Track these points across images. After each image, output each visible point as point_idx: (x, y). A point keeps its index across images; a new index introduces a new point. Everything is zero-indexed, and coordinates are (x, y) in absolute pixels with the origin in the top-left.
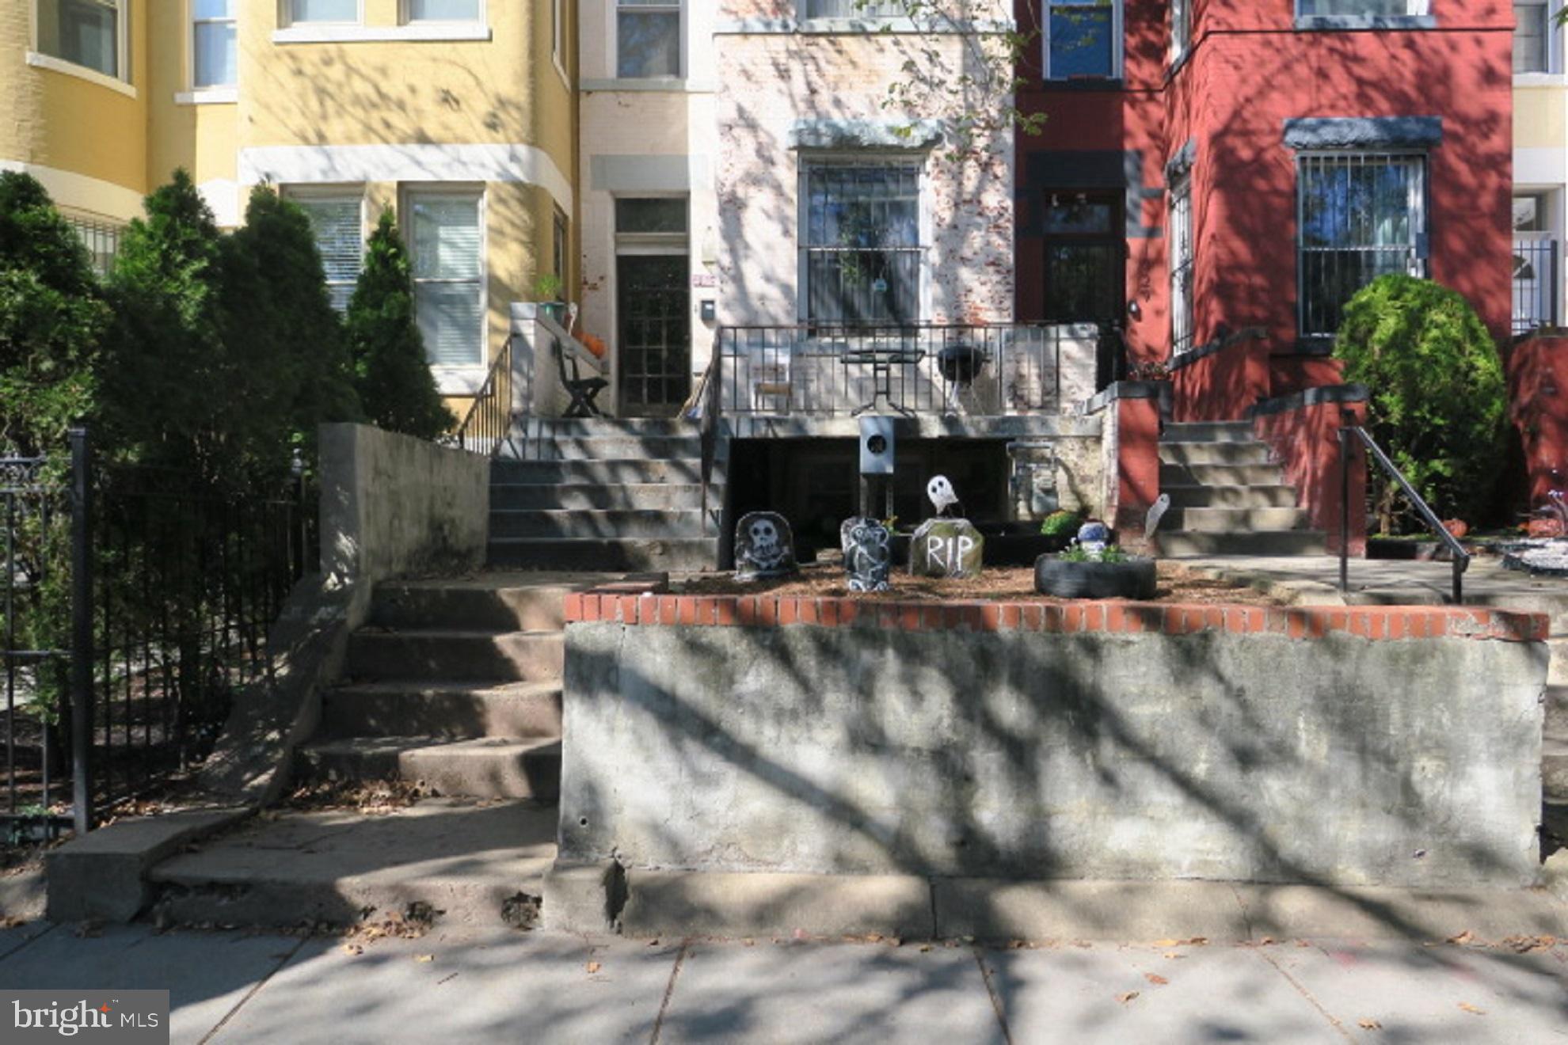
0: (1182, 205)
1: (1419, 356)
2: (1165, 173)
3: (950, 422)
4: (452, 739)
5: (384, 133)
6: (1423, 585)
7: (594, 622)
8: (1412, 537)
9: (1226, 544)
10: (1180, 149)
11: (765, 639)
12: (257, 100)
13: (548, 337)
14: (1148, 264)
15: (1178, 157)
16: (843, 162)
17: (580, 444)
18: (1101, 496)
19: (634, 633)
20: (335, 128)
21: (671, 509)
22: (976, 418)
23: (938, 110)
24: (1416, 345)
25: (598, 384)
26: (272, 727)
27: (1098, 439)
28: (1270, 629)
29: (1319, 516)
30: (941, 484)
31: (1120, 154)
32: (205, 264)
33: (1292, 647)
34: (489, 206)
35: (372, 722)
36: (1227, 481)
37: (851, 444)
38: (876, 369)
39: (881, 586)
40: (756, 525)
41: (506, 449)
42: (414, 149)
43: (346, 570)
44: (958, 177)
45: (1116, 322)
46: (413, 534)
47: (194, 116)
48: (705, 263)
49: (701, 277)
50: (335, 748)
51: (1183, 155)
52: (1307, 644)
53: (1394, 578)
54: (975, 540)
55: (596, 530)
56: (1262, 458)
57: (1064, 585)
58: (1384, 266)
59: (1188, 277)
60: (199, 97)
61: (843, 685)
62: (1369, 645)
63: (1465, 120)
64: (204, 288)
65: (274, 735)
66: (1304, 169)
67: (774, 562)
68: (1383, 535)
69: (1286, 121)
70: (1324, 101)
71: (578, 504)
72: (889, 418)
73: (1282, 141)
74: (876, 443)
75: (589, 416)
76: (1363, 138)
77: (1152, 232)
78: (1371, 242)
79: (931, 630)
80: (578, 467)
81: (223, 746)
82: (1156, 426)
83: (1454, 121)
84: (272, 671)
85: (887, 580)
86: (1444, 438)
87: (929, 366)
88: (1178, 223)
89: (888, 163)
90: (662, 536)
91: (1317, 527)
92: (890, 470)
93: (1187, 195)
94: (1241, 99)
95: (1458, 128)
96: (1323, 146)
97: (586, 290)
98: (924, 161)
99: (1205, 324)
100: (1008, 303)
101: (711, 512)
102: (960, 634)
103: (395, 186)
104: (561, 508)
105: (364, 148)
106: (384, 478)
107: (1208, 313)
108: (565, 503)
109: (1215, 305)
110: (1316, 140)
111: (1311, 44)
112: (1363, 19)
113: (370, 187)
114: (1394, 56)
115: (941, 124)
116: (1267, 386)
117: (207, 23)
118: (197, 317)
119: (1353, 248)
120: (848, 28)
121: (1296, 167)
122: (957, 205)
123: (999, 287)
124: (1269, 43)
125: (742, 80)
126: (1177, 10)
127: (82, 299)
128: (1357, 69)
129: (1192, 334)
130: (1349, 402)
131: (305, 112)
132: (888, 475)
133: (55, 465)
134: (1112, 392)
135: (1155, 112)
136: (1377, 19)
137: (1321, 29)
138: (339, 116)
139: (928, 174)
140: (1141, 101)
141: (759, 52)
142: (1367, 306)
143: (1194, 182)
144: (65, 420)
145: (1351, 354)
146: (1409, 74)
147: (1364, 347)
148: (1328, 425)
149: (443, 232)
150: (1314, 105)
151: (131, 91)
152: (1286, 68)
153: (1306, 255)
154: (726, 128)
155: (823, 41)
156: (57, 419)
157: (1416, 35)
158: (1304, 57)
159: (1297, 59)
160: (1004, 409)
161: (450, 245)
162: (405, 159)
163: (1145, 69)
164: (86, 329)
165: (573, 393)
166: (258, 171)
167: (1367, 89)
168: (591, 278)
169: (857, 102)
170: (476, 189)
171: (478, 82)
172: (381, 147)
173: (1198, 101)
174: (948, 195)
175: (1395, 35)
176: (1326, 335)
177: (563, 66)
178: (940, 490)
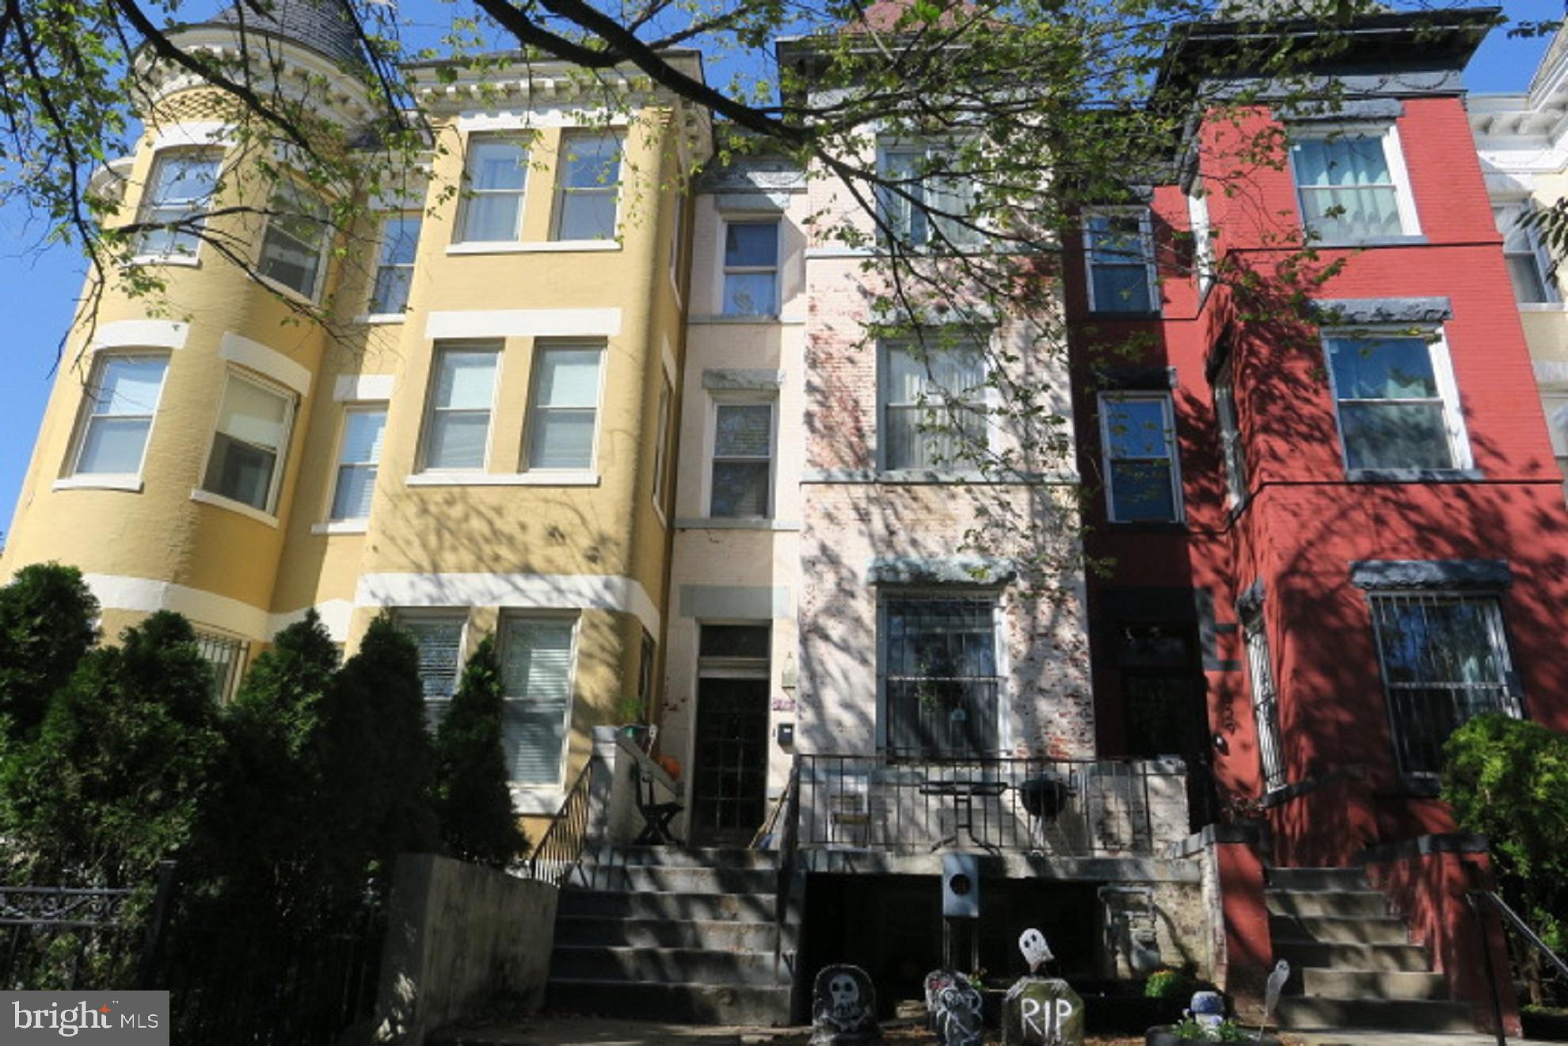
0: (1257, 640)
1: (1535, 802)
2: (1237, 609)
3: (1036, 862)
5: (493, 564)
9: (1356, 1014)
10: (1250, 586)
12: (384, 533)
13: (628, 759)
14: (1227, 696)
15: (1247, 594)
16: (920, 597)
17: (653, 876)
18: (1206, 951)
20: (449, 558)
21: (742, 952)
22: (1064, 858)
23: (1011, 549)
24: (1530, 790)
25: (673, 809)
27: (1198, 886)
29: (1458, 984)
30: (1035, 938)
31: (1190, 591)
32: (320, 696)
34: (582, 631)
36: (1345, 938)
37: (933, 882)
38: (957, 801)
40: (836, 980)
41: (576, 876)
42: (519, 579)
43: (400, 1017)
44: (1032, 612)
45: (1203, 756)
46: (473, 975)
47: (325, 544)
48: (784, 687)
49: (779, 701)
51: (1253, 593)
54: (1075, 1004)
55: (661, 975)
56: (1381, 911)
58: (1478, 705)
59: (1273, 712)
60: (332, 528)
63: (1529, 562)
64: (314, 720)
66: (1377, 608)
67: (855, 1024)
68: (1535, 1007)
69: (1351, 563)
70: (1385, 545)
71: (642, 943)
72: (973, 856)
73: (1350, 580)
74: (960, 883)
75: (660, 843)
76: (1431, 579)
77: (1229, 665)
78: (1460, 679)
80: (648, 900)
82: (1260, 873)
83: (1521, 565)
87: (1010, 799)
88: (1255, 658)
89: (964, 598)
90: (729, 983)
91: (1458, 997)
92: (975, 913)
93: (1262, 630)
94: (1303, 542)
95: (1527, 571)
96: (1393, 586)
97: (666, 711)
98: (998, 597)
99: (1297, 761)
100: (1089, 736)
101: (785, 958)
103: (497, 611)
104: (626, 944)
105: (472, 577)
106: (454, 913)
107: (1298, 749)
108: (631, 939)
109: (1304, 741)
110: (1384, 581)
111: (1364, 494)
112: (1411, 472)
113: (473, 612)
114: (1448, 506)
115: (1014, 563)
116: (1374, 830)
117: (352, 467)
118: (303, 747)
119: (1442, 685)
120: (922, 479)
121: (1368, 606)
122: (1032, 638)
123: (1079, 719)
124: (1323, 493)
125: (826, 522)
126: (1231, 463)
127: (201, 730)
128: (1414, 516)
129: (1283, 771)
130: (1469, 852)
131: (424, 545)
132: (972, 920)
133: (139, 899)
134: (1208, 835)
135: (1220, 552)
136: (1424, 473)
137: (1371, 482)
138: (454, 549)
139: (1003, 608)
140: (1204, 542)
141: (839, 498)
142: (1467, 746)
143: (1267, 620)
144: (159, 852)
145: (1459, 797)
146: (1464, 520)
147: (1473, 791)
148: (1451, 880)
149: (535, 654)
150: (1377, 548)
151: (274, 522)
152: (1343, 515)
153: (1393, 691)
154: (809, 564)
155: (900, 489)
156: (152, 851)
157: (1466, 487)
158: (1359, 505)
159: (1352, 508)
160: (1092, 849)
161: (541, 665)
162: (509, 588)
163: (1205, 515)
164: (199, 761)
165: (647, 819)
166: (374, 595)
167: (1427, 534)
168: (673, 700)
169: (932, 543)
170: (570, 615)
171: (584, 521)
172: (488, 576)
173: (1261, 545)
174: (1023, 629)
175: (1444, 486)
176: (1429, 775)
177: (662, 506)
178: (1033, 945)
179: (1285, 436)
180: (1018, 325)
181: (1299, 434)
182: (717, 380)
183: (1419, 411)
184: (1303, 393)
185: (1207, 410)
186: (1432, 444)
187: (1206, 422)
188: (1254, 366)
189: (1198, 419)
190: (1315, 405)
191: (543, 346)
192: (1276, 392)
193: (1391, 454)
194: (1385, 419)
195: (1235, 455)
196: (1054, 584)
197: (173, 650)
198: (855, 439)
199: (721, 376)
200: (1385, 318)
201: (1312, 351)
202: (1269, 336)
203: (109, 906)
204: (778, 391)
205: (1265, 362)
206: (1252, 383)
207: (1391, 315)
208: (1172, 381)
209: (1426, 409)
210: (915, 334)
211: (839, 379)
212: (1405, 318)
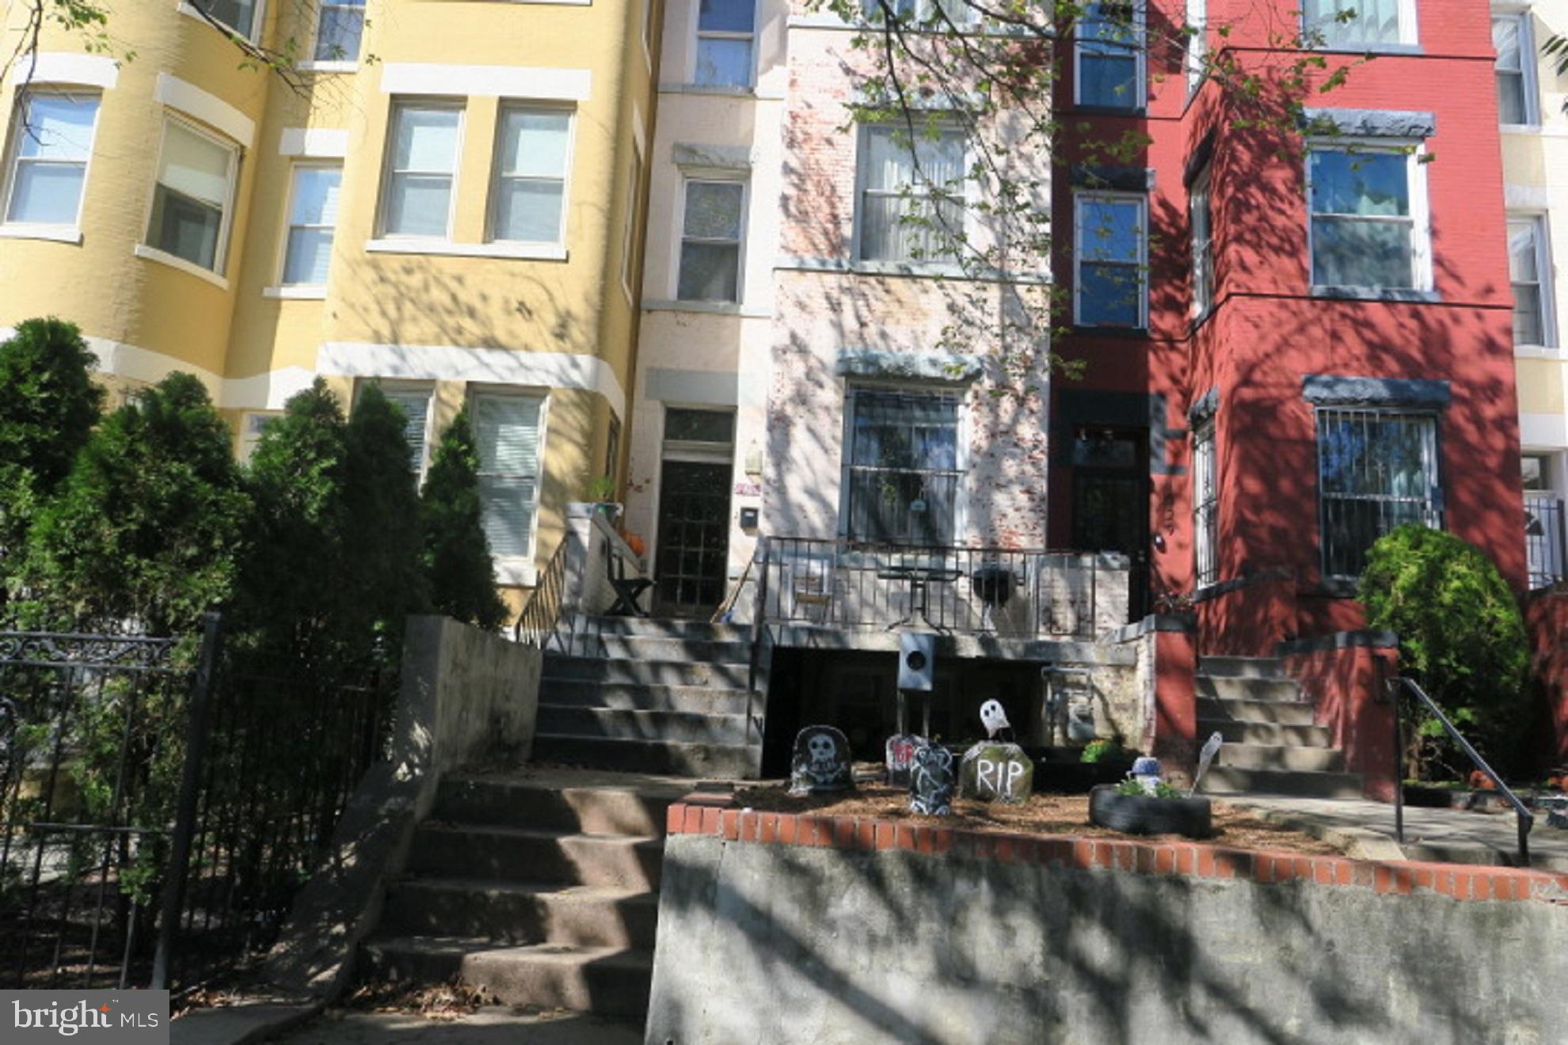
0: (1204, 447)
1: (1442, 605)
2: (1188, 417)
3: (986, 642)
4: (512, 944)
5: (456, 338)
6: (1472, 839)
7: (695, 836)
8: (1441, 784)
9: (1261, 782)
10: (1204, 395)
11: (861, 863)
12: (343, 300)
13: (600, 535)
14: (1170, 497)
15: (1201, 403)
16: (887, 390)
17: (626, 644)
18: (1136, 727)
19: (733, 849)
20: (409, 330)
21: (714, 714)
22: (1013, 641)
23: (982, 347)
24: (1439, 594)
25: (642, 584)
26: (335, 920)
27: (1133, 668)
28: (1357, 882)
29: (1353, 759)
30: (993, 708)
31: (1145, 394)
32: (333, 462)
33: (1379, 902)
34: (551, 409)
35: (433, 920)
36: (1255, 717)
37: (890, 658)
38: (914, 586)
39: (941, 810)
40: (814, 739)
41: (553, 644)
42: (482, 352)
43: (417, 760)
44: (994, 409)
45: (1141, 552)
46: (476, 726)
47: (278, 308)
48: (748, 474)
49: (743, 486)
50: (398, 945)
51: (1207, 402)
52: (1394, 901)
53: (1441, 830)
54: (1025, 766)
55: (639, 732)
56: (1290, 696)
57: (1120, 819)
58: (1401, 516)
59: (1212, 515)
60: (285, 292)
61: (936, 914)
62: (1454, 905)
63: (1468, 384)
64: (330, 484)
65: (340, 928)
66: (1323, 421)
67: (831, 777)
68: (1412, 781)
69: (1303, 377)
70: (1338, 361)
71: (618, 703)
72: (928, 635)
73: (1300, 394)
74: (915, 660)
75: (631, 615)
76: (1376, 397)
77: (1173, 469)
78: (1389, 492)
79: (1025, 863)
80: (623, 666)
81: (288, 936)
82: (1192, 659)
83: (1461, 386)
84: (339, 861)
85: (948, 803)
86: (1472, 687)
87: (963, 585)
88: (1201, 464)
89: (930, 392)
90: (702, 741)
91: (1352, 770)
92: (927, 686)
93: (1211, 437)
94: (1261, 354)
95: (1465, 393)
96: (1340, 402)
97: (631, 491)
98: (963, 394)
99: (1230, 561)
100: (1040, 530)
101: (756, 721)
102: (1053, 870)
103: (463, 386)
104: (605, 705)
105: (433, 349)
106: (459, 671)
107: (1232, 552)
108: (609, 701)
109: (1239, 544)
110: (1333, 396)
111: (1325, 310)
112: (1372, 291)
113: (439, 385)
114: (1402, 325)
115: (981, 361)
116: (1294, 627)
117: (303, 228)
118: (321, 511)
119: (1372, 497)
120: (895, 271)
121: (1314, 419)
122: (993, 435)
123: (1031, 514)
124: (1283, 306)
125: (797, 310)
126: (1198, 272)
127: (229, 491)
128: (1368, 334)
129: (1216, 570)
130: (1380, 647)
131: (384, 314)
132: (926, 692)
133: (187, 647)
134: (1149, 624)
135: (1177, 360)
136: (1385, 292)
137: (1334, 298)
138: (414, 319)
139: (968, 405)
140: (1163, 349)
141: (814, 287)
142: (1387, 555)
143: (1217, 429)
144: (202, 604)
145: (1374, 598)
146: (1415, 340)
147: (1387, 593)
148: (1361, 671)
149: (503, 430)
150: (1329, 363)
151: (223, 283)
152: (1301, 329)
153: (1326, 501)
154: (779, 353)
155: (872, 280)
156: (195, 603)
157: (1421, 308)
158: (1318, 320)
159: (1312, 322)
160: (1037, 632)
161: (509, 442)
162: (475, 362)
163: (1167, 322)
164: (231, 520)
165: (618, 592)
166: (336, 364)
167: (1377, 351)
168: (637, 480)
169: (901, 336)
170: (538, 393)
171: (551, 298)
172: (452, 351)
173: (1220, 356)
174: (985, 426)
175: (1402, 307)
176: (1348, 578)
177: (629, 282)
178: (993, 714)
179: (1257, 247)
180: (1003, 115)
181: (1269, 245)
182: (688, 155)
183: (1387, 229)
184: (1279, 204)
185: (1181, 216)
186: (1395, 263)
187: (1178, 229)
188: (1235, 174)
189: (1171, 224)
190: (1289, 217)
191: (507, 106)
192: (1253, 202)
193: (1353, 272)
194: (1354, 235)
195: (1204, 265)
196: (1019, 385)
197: (193, 412)
198: (830, 226)
199: (691, 151)
200: (1369, 131)
201: (1293, 161)
202: (1252, 141)
203: (157, 653)
204: (749, 171)
205: (1246, 169)
206: (1230, 191)
207: (1374, 128)
208: (1150, 183)
209: (1395, 227)
210: (904, 119)
211: (817, 162)
212: (1389, 132)
